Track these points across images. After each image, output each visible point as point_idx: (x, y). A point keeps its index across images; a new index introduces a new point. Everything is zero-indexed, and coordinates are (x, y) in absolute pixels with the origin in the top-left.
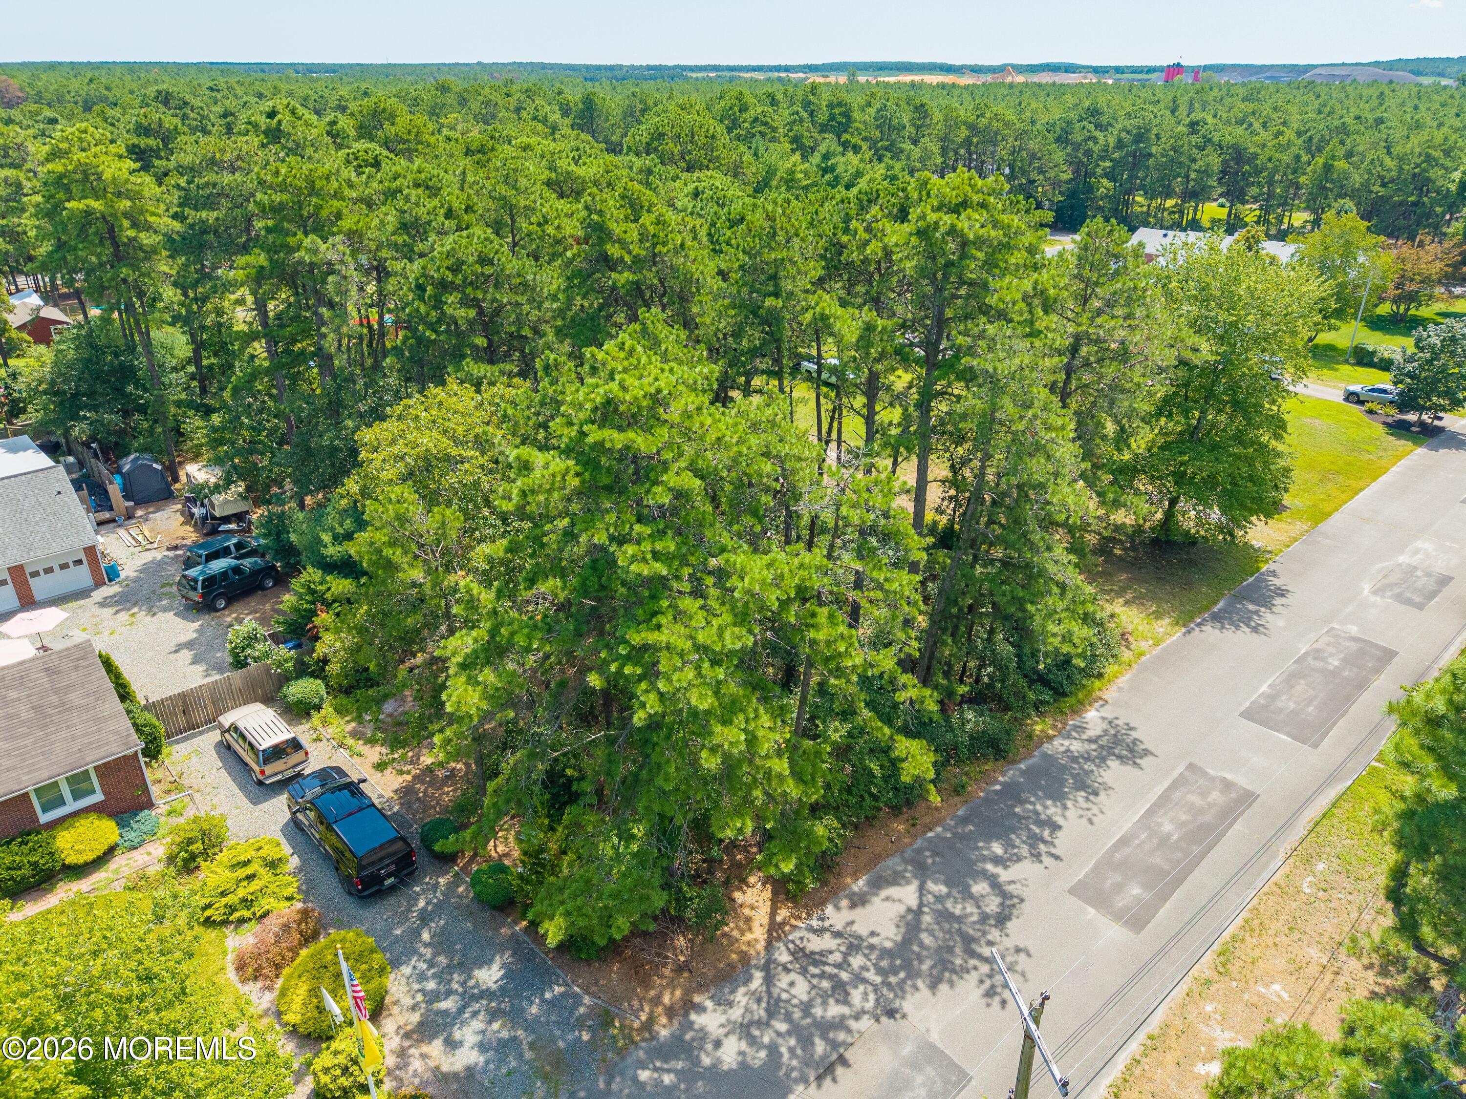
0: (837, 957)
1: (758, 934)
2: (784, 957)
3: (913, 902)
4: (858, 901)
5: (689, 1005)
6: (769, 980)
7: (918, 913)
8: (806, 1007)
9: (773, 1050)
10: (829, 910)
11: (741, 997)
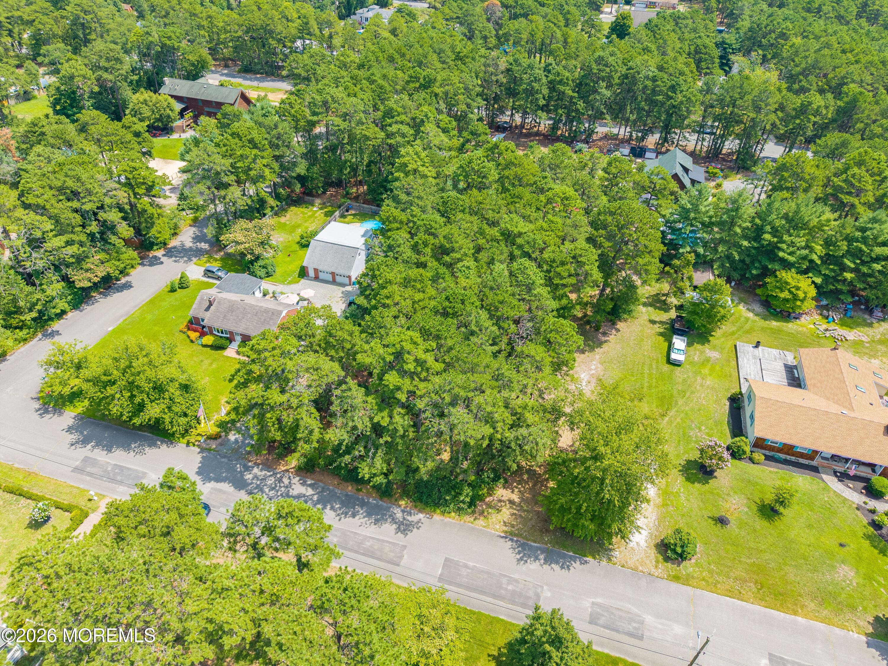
0: (282, 485)
1: (283, 469)
2: (278, 476)
3: (308, 494)
4: (304, 484)
5: (258, 465)
6: (271, 476)
7: (304, 496)
8: (266, 485)
9: (252, 483)
10: (298, 478)
11: (264, 473)
